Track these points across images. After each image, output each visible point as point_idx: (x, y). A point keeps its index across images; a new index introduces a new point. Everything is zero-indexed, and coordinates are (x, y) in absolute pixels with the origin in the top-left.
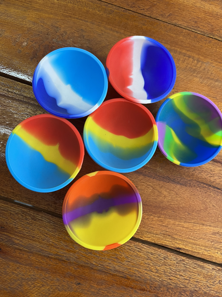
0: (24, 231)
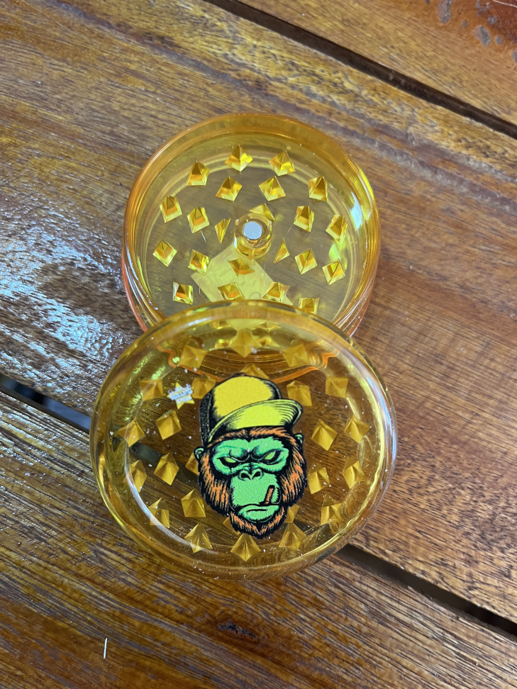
0: (336, 661)
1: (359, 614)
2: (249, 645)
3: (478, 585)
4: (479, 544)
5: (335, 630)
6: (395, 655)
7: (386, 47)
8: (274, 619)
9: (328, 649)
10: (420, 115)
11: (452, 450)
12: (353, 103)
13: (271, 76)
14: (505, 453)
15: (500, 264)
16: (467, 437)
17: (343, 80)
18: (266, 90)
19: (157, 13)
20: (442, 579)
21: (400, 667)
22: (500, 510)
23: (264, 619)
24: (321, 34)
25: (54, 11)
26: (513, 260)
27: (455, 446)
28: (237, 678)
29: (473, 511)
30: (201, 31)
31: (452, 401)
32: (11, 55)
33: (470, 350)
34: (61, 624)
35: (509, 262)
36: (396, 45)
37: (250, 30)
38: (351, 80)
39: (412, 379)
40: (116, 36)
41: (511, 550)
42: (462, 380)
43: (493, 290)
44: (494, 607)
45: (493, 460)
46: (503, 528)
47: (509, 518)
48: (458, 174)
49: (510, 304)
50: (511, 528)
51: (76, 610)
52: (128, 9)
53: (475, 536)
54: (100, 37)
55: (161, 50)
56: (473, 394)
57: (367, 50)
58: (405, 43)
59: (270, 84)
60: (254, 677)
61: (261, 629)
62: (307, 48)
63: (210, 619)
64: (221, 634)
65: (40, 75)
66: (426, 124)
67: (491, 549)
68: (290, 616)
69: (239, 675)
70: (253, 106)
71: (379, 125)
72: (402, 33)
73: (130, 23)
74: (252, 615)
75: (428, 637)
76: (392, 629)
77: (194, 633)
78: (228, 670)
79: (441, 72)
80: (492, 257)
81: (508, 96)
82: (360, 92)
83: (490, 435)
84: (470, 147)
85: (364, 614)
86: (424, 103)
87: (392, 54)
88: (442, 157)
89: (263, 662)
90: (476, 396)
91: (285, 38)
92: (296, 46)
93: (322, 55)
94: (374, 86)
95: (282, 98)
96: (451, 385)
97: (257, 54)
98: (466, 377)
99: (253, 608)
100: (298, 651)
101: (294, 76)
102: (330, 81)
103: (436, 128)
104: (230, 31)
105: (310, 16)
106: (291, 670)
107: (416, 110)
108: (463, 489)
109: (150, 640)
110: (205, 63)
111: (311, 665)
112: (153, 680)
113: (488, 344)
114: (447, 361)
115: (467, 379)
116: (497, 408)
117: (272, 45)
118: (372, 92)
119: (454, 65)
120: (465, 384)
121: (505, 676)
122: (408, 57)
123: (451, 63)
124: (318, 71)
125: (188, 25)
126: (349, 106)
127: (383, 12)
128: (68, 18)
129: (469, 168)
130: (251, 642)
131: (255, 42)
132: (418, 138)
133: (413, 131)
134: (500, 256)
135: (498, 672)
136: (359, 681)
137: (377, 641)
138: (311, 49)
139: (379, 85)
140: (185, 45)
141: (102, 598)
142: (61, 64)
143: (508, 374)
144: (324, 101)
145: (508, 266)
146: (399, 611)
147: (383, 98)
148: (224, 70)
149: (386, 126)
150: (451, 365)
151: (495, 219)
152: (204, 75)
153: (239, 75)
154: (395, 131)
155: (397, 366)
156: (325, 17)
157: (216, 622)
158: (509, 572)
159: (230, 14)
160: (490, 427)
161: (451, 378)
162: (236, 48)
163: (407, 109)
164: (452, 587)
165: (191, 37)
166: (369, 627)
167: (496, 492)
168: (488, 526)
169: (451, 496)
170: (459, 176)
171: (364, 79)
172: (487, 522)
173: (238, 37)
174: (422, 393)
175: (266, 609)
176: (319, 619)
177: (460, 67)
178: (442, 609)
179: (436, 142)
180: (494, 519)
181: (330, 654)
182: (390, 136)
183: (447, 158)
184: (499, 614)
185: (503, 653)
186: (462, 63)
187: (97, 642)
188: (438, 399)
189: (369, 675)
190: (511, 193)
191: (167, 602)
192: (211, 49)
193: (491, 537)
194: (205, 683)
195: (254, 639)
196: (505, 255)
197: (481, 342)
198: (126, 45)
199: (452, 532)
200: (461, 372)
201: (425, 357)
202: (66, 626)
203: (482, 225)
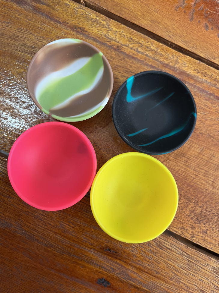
1: (153, 245)
2: (115, 256)
3: (195, 236)
4: (196, 222)
5: (145, 251)
6: (165, 260)
7: (168, 32)
8: (124, 247)
9: (142, 258)
10: (180, 60)
11: (188, 188)
12: (154, 55)
13: (123, 44)
14: (207, 190)
15: (208, 119)
16: (193, 184)
17: (151, 45)
18: (121, 50)
19: (78, 17)
20: (183, 234)
21: (167, 264)
22: (204, 210)
23: (120, 247)
24: (143, 27)
25: (37, 15)
26: (213, 118)
27: (189, 187)
28: (110, 267)
29: (194, 210)
30: (95, 25)
31: (188, 171)
32: (21, 35)
33: (196, 152)
34: (49, 249)
35: (212, 118)
36: (172, 31)
37: (114, 25)
38: (154, 45)
39: (174, 163)
40: (62, 27)
41: (207, 224)
42: (192, 163)
43: (205, 129)
44: (201, 244)
45: (202, 192)
46: (205, 216)
47: (207, 213)
48: (194, 83)
49: (211, 134)
50: (208, 216)
51: (55, 244)
52: (67, 15)
53: (195, 219)
54: (56, 27)
55: (80, 33)
56: (196, 168)
57: (160, 33)
58: (175, 30)
59: (123, 47)
60: (116, 267)
61: (119, 250)
62: (137, 32)
63: (101, 247)
64: (105, 252)
65: (34, 43)
66: (182, 64)
67: (200, 223)
68: (129, 246)
69: (112, 266)
70: (116, 56)
71: (164, 64)
72: (174, 26)
73: (68, 21)
74: (116, 246)
75: (177, 254)
76: (164, 251)
77: (96, 252)
78: (108, 264)
79: (189, 42)
80: (205, 116)
81: (215, 52)
82: (157, 51)
83: (202, 183)
84: (199, 73)
85: (155, 245)
86: (182, 54)
87: (170, 35)
88: (188, 77)
89: (120, 262)
90: (197, 169)
91: (128, 28)
92: (132, 31)
93: (143, 35)
94: (162, 48)
95: (127, 53)
96: (188, 165)
97: (118, 35)
98: (194, 162)
99: (116, 244)
100: (132, 258)
101: (132, 44)
102: (146, 46)
103: (186, 65)
104: (107, 25)
105: (138, 19)
106: (129, 264)
107: (179, 57)
108: (191, 202)
109: (81, 255)
110: (97, 38)
111: (136, 263)
112: (82, 268)
113: (202, 149)
114: (187, 156)
115: (194, 163)
116: (205, 173)
117: (123, 31)
118: (162, 50)
119: (194, 39)
120: (193, 165)
121: (204, 267)
122: (176, 36)
123: (193, 39)
124: (141, 42)
125: (90, 22)
126: (153, 56)
127: (167, 17)
128: (43, 19)
129: (198, 81)
130: (116, 255)
131: (116, 30)
132: (179, 69)
133: (177, 66)
134: (208, 116)
135: (202, 266)
136: (153, 268)
137: (159, 255)
138: (138, 33)
139: (165, 47)
140: (89, 31)
141: (64, 240)
142: (42, 39)
143: (209, 161)
144: (143, 54)
145: (211, 120)
146: (167, 245)
147: (166, 53)
148: (105, 41)
149: (167, 64)
150: (188, 158)
151: (207, 102)
152: (97, 43)
153: (110, 44)
154: (170, 66)
155: (169, 158)
156: (144, 19)
157: (104, 248)
158: (206, 231)
159: (107, 17)
160: (202, 180)
161: (188, 162)
162: (109, 32)
163: (175, 57)
164: (186, 237)
165: (92, 27)
166: (157, 250)
167: (203, 203)
168: (199, 215)
169: (187, 205)
170: (194, 84)
171: (159, 45)
172: (199, 214)
173: (110, 28)
174: (178, 168)
175: (121, 244)
176: (139, 247)
177: (196, 40)
178: (182, 244)
179: (186, 71)
180: (202, 213)
181: (143, 259)
182: (169, 69)
183: (190, 77)
184: (202, 246)
185: (203, 259)
186: (197, 38)
187: (62, 255)
188: (183, 170)
189: (156, 266)
190: (214, 91)
191: (86, 241)
192: (99, 33)
193: (200, 219)
194: (100, 269)
195: (117, 254)
196: (210, 116)
197: (200, 149)
198: (66, 31)
199: (187, 217)
200: (192, 160)
201: (179, 154)
202: (51, 250)
203: (202, 104)
